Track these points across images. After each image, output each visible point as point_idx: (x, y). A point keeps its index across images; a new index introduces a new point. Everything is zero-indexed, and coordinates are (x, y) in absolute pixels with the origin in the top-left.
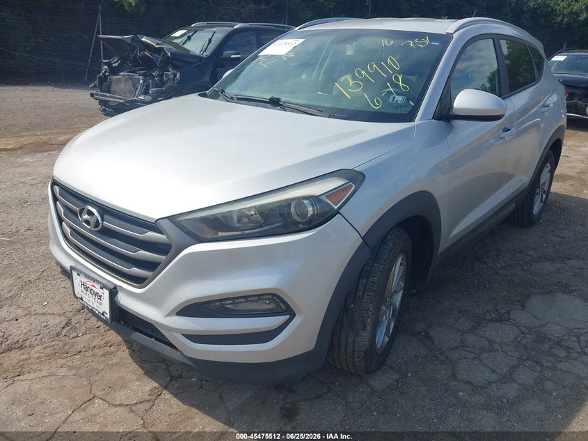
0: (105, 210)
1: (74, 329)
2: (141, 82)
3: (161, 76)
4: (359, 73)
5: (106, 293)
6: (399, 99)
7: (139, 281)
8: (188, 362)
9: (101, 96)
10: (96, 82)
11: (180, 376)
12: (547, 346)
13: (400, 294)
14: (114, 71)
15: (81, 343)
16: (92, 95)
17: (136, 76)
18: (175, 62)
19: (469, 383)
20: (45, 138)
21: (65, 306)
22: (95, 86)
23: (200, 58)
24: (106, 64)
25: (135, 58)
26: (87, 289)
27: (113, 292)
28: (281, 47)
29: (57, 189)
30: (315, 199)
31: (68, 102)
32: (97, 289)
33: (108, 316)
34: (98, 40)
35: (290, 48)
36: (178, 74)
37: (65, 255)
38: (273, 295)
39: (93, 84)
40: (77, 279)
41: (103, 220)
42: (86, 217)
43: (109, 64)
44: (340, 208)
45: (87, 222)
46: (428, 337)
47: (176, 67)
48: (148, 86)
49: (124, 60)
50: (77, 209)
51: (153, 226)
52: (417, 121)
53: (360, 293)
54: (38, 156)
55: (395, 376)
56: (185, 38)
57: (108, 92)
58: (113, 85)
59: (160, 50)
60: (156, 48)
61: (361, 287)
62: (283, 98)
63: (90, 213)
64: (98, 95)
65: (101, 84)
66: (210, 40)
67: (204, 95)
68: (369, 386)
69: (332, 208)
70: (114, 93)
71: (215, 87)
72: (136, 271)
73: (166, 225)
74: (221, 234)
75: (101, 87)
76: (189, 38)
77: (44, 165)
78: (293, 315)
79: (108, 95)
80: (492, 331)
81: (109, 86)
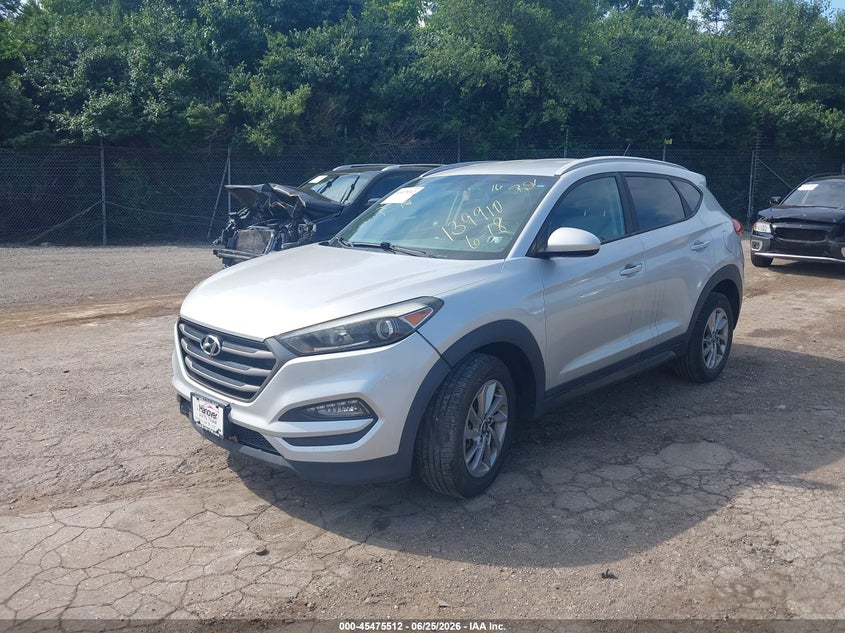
0: (225, 337)
1: (190, 468)
2: (272, 235)
3: (295, 228)
4: (465, 218)
5: (221, 410)
6: (496, 239)
7: (248, 396)
8: (289, 465)
9: (226, 252)
10: (221, 238)
11: (285, 499)
12: (663, 484)
13: (505, 424)
14: (241, 225)
15: (195, 478)
16: (215, 252)
17: (267, 229)
18: (311, 213)
19: (567, 509)
20: (161, 302)
21: (181, 449)
22: (219, 242)
23: (341, 208)
24: (232, 217)
25: (266, 209)
26: (204, 411)
27: (227, 410)
28: (401, 196)
29: (182, 326)
30: (395, 320)
31: (187, 263)
32: (214, 409)
33: (221, 433)
34: (225, 191)
35: (410, 196)
36: (315, 226)
37: (185, 386)
38: (359, 399)
39: (217, 240)
40: (196, 404)
41: (221, 346)
42: (207, 344)
43: (236, 217)
44: (418, 327)
45: (208, 349)
46: (540, 475)
47: (311, 218)
48: (280, 240)
49: (253, 212)
50: (199, 340)
51: (261, 345)
52: (509, 257)
53: (444, 408)
54: (154, 320)
55: (494, 502)
56: (325, 184)
57: (234, 248)
58: (239, 241)
59: (294, 200)
60: (289, 197)
61: (445, 402)
62: (392, 244)
63: (211, 341)
64: (222, 252)
65: (226, 239)
66: (353, 187)
67: (327, 244)
68: (464, 508)
69: (411, 328)
70: (241, 249)
71: (337, 237)
72: (248, 387)
73: (272, 343)
74: (316, 349)
75: (225, 243)
76: (329, 185)
77: (161, 329)
78: (376, 419)
79: (234, 251)
80: (608, 472)
81: (236, 242)
